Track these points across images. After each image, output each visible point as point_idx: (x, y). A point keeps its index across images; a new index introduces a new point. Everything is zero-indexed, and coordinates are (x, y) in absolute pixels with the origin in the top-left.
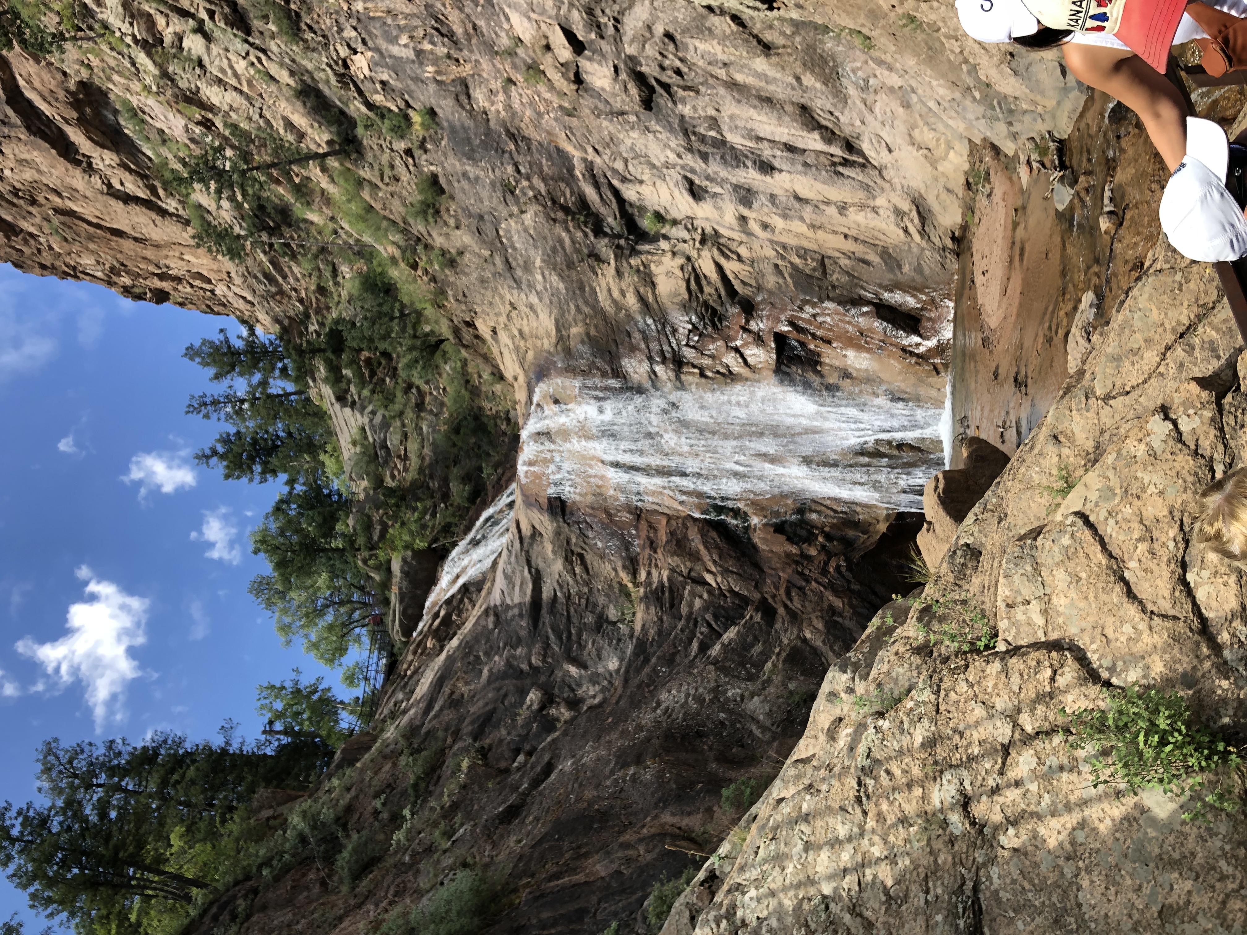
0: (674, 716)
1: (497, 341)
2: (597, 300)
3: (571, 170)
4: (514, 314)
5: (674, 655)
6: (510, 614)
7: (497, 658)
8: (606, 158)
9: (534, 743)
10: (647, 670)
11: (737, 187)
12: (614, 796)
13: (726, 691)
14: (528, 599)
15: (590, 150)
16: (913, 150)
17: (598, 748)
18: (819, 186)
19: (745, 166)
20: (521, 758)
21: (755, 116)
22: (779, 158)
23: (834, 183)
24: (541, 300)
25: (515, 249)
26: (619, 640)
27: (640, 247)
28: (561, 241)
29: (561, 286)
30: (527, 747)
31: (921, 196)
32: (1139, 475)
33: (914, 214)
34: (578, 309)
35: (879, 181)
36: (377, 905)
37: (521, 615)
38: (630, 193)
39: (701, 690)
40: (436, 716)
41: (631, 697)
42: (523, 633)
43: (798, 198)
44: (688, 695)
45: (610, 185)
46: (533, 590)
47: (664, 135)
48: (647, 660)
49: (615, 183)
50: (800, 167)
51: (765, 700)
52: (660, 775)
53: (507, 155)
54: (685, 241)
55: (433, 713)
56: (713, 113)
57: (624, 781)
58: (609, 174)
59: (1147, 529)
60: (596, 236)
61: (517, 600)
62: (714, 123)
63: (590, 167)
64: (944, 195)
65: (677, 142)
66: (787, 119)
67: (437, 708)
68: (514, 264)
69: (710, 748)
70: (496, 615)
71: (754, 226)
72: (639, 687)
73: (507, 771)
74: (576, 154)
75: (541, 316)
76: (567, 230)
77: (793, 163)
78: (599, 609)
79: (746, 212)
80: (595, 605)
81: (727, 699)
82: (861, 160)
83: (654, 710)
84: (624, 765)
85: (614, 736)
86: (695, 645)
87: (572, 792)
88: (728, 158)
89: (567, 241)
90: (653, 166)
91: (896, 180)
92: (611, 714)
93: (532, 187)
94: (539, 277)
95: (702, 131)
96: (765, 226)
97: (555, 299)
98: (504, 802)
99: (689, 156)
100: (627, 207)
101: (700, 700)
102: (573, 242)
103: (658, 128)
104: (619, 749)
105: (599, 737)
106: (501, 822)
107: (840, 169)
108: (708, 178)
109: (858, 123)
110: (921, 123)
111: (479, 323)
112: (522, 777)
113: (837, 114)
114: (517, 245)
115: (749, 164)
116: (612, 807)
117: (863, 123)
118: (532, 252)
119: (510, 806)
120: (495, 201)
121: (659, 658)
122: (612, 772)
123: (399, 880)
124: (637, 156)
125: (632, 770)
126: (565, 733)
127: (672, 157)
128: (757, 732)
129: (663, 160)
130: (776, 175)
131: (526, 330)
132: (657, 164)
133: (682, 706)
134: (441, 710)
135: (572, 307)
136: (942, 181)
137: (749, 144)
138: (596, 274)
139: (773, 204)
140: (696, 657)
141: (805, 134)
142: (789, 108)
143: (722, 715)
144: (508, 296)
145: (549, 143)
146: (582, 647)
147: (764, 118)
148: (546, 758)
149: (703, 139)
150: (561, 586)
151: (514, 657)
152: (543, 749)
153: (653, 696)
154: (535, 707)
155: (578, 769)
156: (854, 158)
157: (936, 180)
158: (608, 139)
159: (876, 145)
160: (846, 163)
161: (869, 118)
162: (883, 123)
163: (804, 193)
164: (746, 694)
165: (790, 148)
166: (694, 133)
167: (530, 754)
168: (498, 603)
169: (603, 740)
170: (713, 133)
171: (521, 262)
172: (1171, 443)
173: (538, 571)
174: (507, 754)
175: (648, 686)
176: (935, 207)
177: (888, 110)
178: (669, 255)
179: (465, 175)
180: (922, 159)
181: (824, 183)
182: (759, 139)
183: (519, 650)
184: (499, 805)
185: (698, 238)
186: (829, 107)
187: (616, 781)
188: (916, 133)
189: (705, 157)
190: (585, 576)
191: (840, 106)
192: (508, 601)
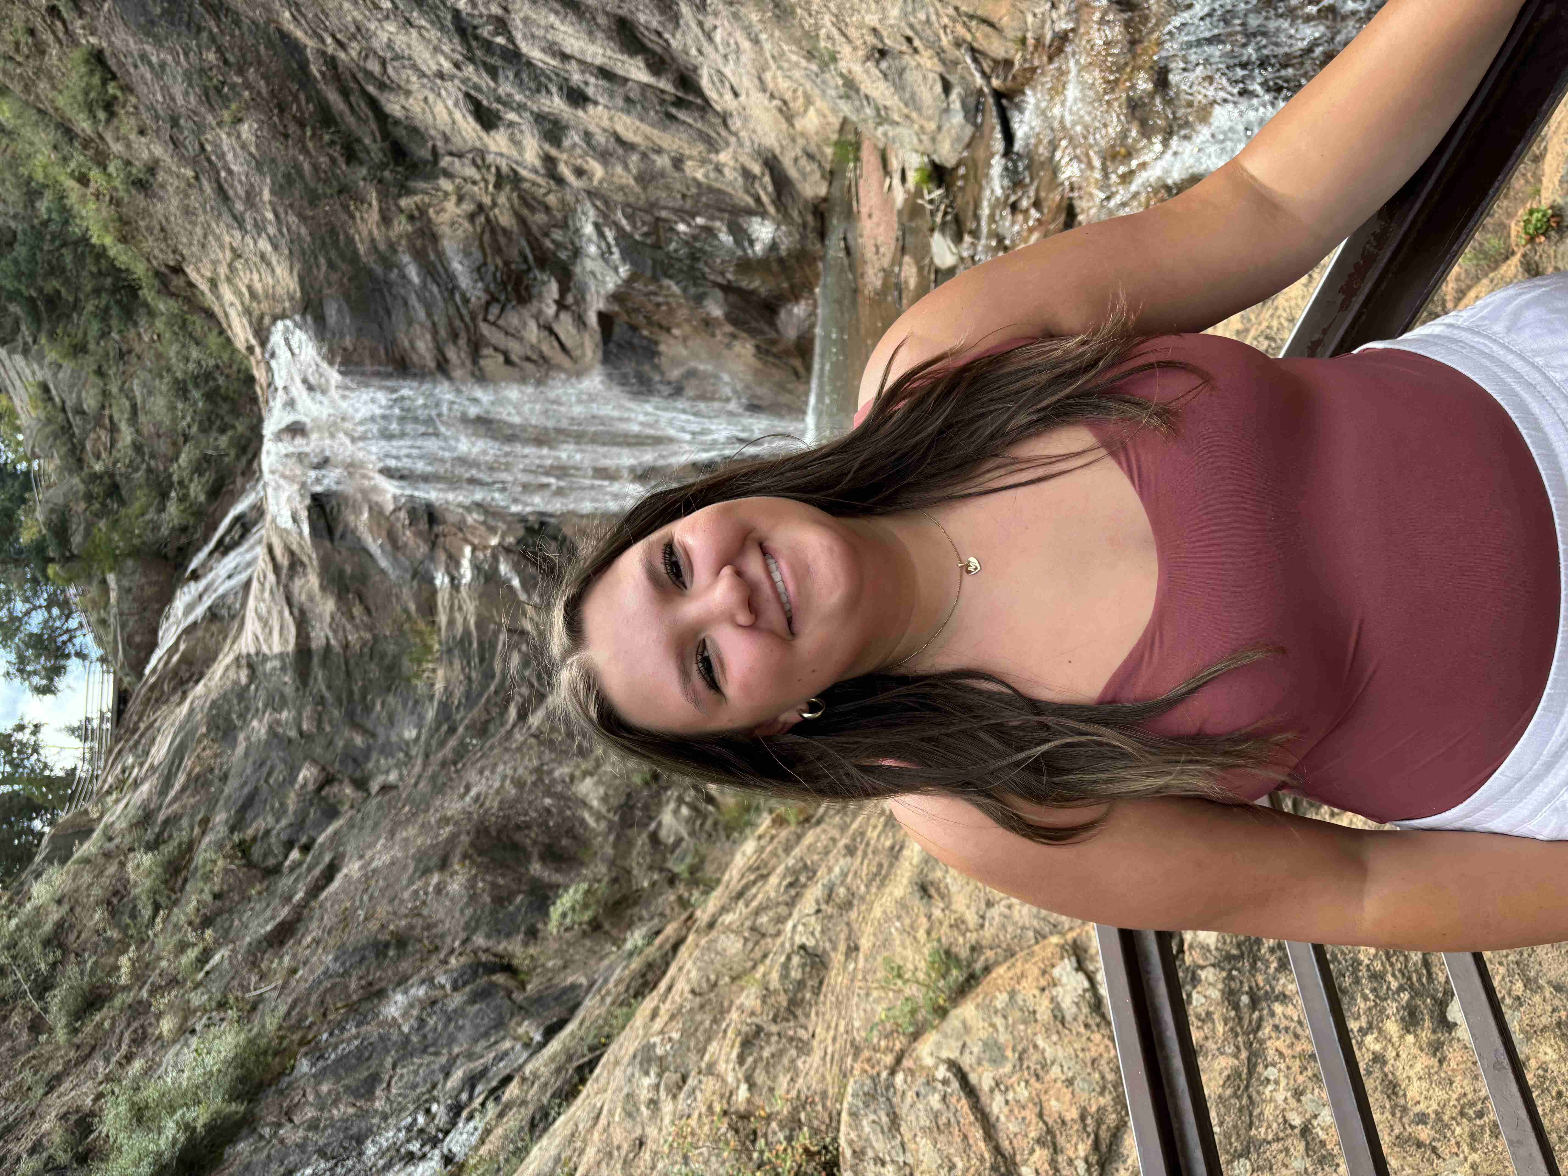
0: (487, 804)
1: (219, 297)
2: (355, 252)
3: (304, 66)
4: (239, 265)
5: (487, 722)
6: (269, 666)
7: (255, 723)
8: (354, 54)
9: (312, 833)
10: (452, 743)
11: (540, 118)
12: (416, 913)
13: (551, 772)
14: (291, 647)
15: (329, 41)
16: (763, 99)
17: (391, 848)
18: (647, 129)
19: (548, 91)
20: (295, 855)
21: (558, 25)
22: (593, 86)
23: (665, 129)
24: (276, 247)
25: (230, 172)
26: (416, 702)
27: (412, 184)
28: (298, 167)
29: (303, 231)
30: (304, 839)
31: (775, 157)
32: (1040, 1043)
33: (767, 179)
34: (331, 265)
35: (724, 133)
36: (107, 1060)
37: (283, 669)
38: (394, 106)
39: (520, 771)
40: (176, 799)
41: (433, 778)
42: (289, 691)
43: (619, 140)
44: (504, 778)
45: (364, 92)
46: (298, 635)
47: (433, 34)
48: (452, 730)
49: (371, 89)
50: (620, 103)
51: (599, 782)
52: (471, 884)
53: (205, 35)
54: (474, 183)
55: (172, 793)
56: (499, 12)
57: (426, 893)
58: (360, 76)
59: (1049, 1131)
60: (348, 162)
61: (277, 648)
62: (502, 25)
63: (331, 62)
64: (803, 161)
65: (452, 46)
66: (600, 35)
67: (177, 786)
68: (231, 193)
69: (535, 842)
70: (251, 666)
71: (565, 171)
72: (444, 764)
73: (276, 870)
74: (311, 44)
75: (278, 271)
76: (305, 151)
77: (612, 96)
78: (387, 661)
79: (554, 152)
80: (383, 656)
81: (554, 781)
82: (699, 101)
83: (462, 797)
84: (426, 872)
85: (411, 831)
86: (513, 712)
87: (361, 907)
88: (524, 76)
89: (306, 167)
90: (423, 75)
91: (743, 134)
92: (408, 800)
93: (248, 86)
94: (270, 216)
95: (485, 34)
96: (580, 172)
97: (296, 247)
98: (273, 918)
99: (471, 68)
100: (390, 127)
101: (519, 784)
102: (316, 167)
103: (423, 22)
104: (419, 848)
105: (392, 834)
106: (271, 945)
107: (674, 111)
108: (499, 100)
109: (694, 52)
110: (773, 66)
111: (189, 270)
112: (296, 880)
113: (667, 36)
114: (235, 168)
115: (554, 89)
116: (412, 927)
117: (700, 52)
118: (256, 179)
119: (282, 924)
120: (192, 99)
121: (467, 728)
122: (411, 882)
123: (135, 1024)
124: (397, 57)
125: (435, 879)
126: (351, 825)
127: (447, 66)
128: (591, 821)
129: (434, 67)
130: (591, 108)
131: (258, 286)
132: (428, 73)
133: (498, 792)
134: (183, 789)
135: (322, 260)
136: (801, 142)
137: (553, 62)
138: (353, 217)
139: (589, 144)
140: (514, 726)
141: (625, 57)
142: (602, 20)
143: (548, 801)
144: (227, 239)
145: (269, 22)
146: (368, 709)
147: (570, 30)
148: (327, 858)
149: (488, 46)
150: (335, 632)
151: (278, 722)
152: (322, 845)
153: (461, 778)
154: (311, 787)
155: (369, 876)
156: (691, 98)
157: (793, 140)
158: (353, 29)
159: (718, 84)
160: (679, 103)
161: (707, 48)
162: (725, 57)
163: (629, 136)
164: (577, 773)
165: (605, 73)
166: (476, 38)
167: (306, 849)
168: (252, 651)
169: (398, 837)
170: (500, 40)
171: (241, 192)
172: (1085, 1010)
173: (302, 612)
174: (277, 849)
175: (455, 763)
176: (793, 173)
177: (732, 41)
178: (453, 199)
179: (144, 57)
180: (775, 111)
181: (653, 126)
182: (565, 57)
183: (285, 714)
184: (266, 922)
185: (492, 179)
186: (655, 24)
187: (416, 892)
188: (768, 76)
189: (493, 72)
190: (365, 618)
191: (670, 27)
192: (265, 649)
